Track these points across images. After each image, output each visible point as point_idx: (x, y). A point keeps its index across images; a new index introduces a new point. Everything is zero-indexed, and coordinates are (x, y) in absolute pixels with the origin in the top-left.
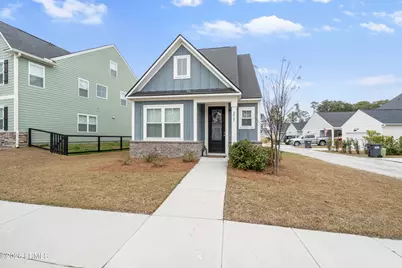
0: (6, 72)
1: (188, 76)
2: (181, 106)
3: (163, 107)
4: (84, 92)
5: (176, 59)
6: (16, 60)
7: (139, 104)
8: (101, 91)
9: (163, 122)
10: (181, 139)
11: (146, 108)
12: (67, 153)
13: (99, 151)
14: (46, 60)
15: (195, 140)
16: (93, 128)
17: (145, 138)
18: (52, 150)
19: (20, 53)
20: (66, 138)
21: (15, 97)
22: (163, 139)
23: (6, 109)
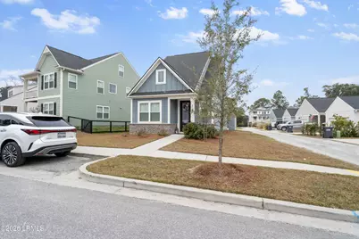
0: (55, 80)
1: (165, 82)
2: (160, 102)
3: (149, 102)
4: (100, 90)
5: (157, 71)
6: (62, 73)
7: (135, 100)
8: (112, 88)
9: (149, 112)
10: (160, 122)
11: (139, 102)
12: (91, 133)
13: (111, 132)
14: (78, 70)
15: (169, 122)
16: (106, 115)
17: (139, 122)
18: (83, 130)
19: (64, 68)
20: (91, 122)
21: (61, 96)
22: (149, 122)
23: (55, 104)
